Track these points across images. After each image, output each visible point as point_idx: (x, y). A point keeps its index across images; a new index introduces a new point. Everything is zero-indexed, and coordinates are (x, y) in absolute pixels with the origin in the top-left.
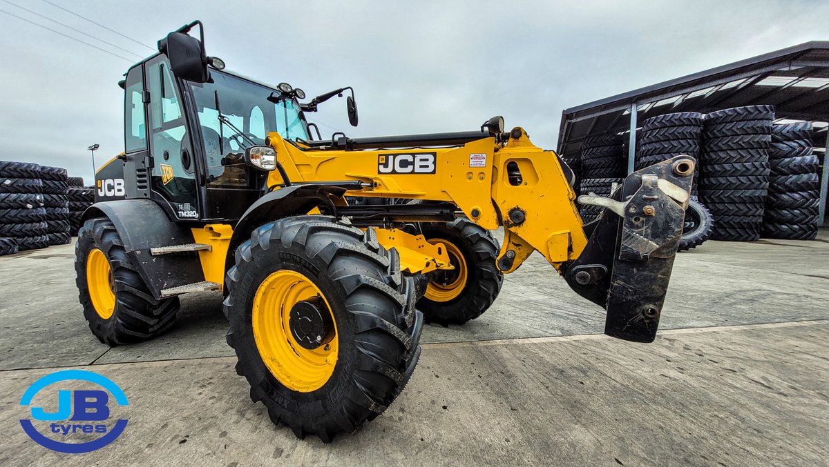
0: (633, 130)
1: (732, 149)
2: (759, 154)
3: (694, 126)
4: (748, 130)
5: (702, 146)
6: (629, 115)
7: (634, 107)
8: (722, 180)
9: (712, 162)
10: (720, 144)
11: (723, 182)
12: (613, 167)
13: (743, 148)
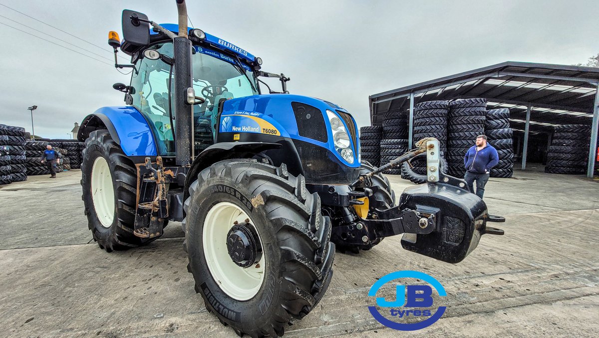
0: (411, 109)
1: (464, 124)
2: (478, 127)
3: (443, 109)
4: (472, 113)
5: (448, 121)
6: (410, 99)
7: (412, 95)
8: (459, 142)
9: (453, 131)
10: (457, 121)
11: (460, 143)
12: (401, 132)
13: (470, 124)
